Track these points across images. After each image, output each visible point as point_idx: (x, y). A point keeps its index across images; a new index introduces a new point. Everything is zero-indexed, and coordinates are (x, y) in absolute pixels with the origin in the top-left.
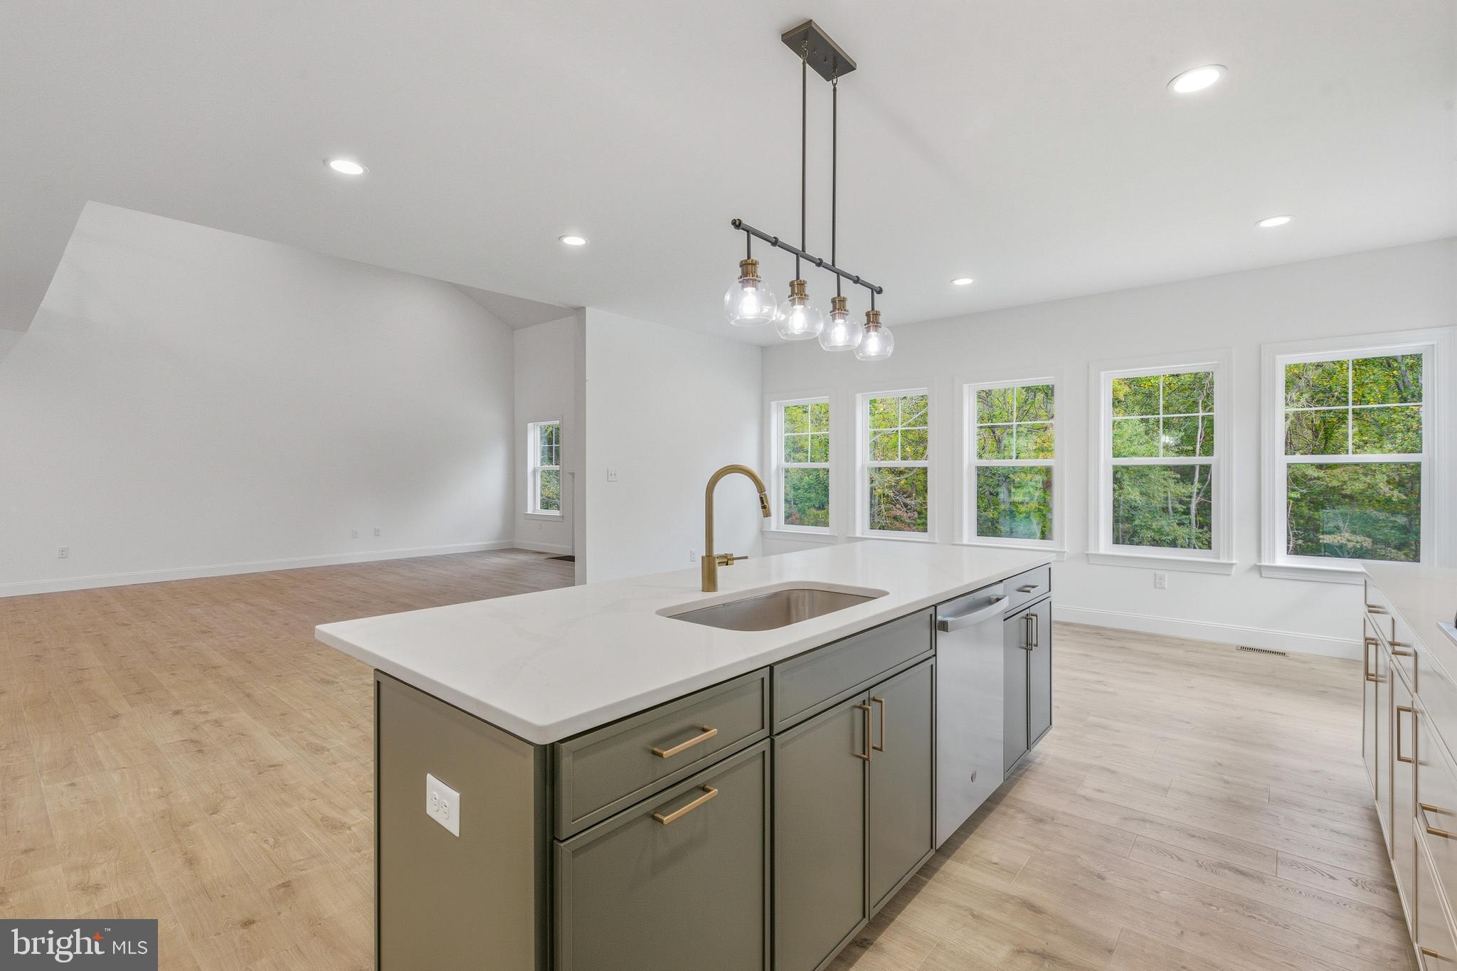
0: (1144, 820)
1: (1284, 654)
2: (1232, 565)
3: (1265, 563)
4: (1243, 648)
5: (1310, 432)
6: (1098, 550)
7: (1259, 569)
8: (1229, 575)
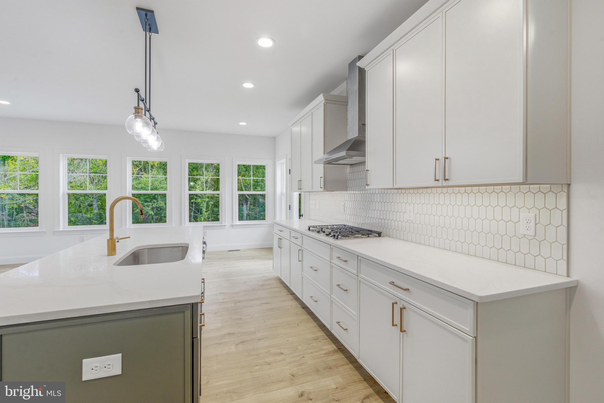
0: (240, 302)
1: (239, 250)
2: (226, 225)
3: (234, 224)
4: (230, 251)
5: (213, 182)
6: (185, 225)
7: (232, 226)
8: (224, 229)
